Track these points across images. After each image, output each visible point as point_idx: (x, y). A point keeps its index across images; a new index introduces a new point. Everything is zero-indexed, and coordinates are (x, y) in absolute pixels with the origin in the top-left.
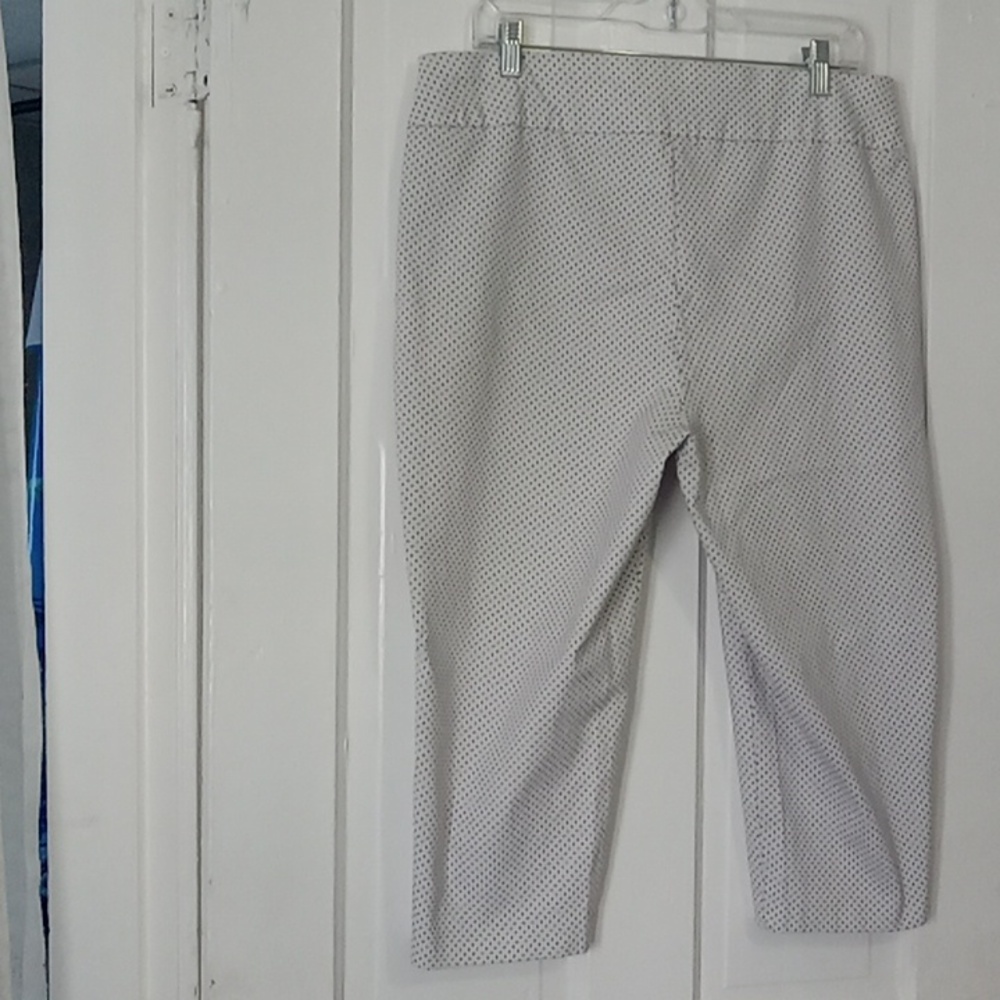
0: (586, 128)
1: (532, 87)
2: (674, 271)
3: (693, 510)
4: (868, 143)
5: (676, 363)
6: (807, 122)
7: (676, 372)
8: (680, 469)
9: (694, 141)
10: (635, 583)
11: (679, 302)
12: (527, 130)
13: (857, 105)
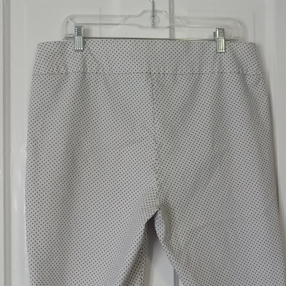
0: (114, 72)
1: (89, 55)
2: (154, 134)
3: (163, 244)
4: (245, 72)
5: (155, 175)
6: (216, 64)
7: (155, 179)
8: (156, 225)
9: (162, 75)
10: (140, 276)
11: (156, 147)
12: (87, 74)
13: (239, 56)
